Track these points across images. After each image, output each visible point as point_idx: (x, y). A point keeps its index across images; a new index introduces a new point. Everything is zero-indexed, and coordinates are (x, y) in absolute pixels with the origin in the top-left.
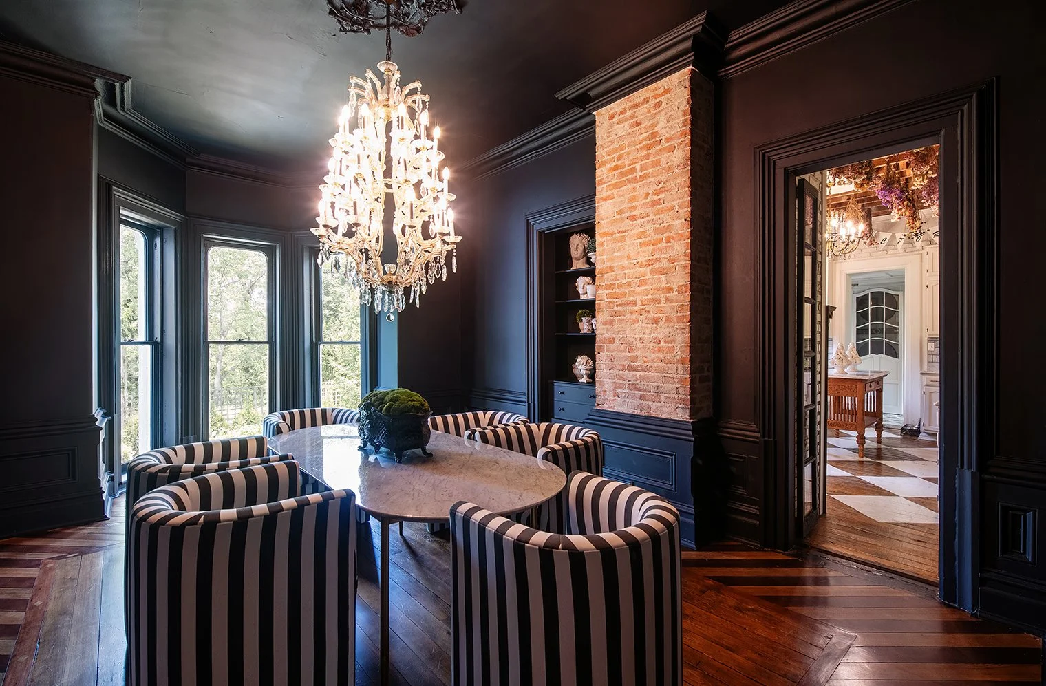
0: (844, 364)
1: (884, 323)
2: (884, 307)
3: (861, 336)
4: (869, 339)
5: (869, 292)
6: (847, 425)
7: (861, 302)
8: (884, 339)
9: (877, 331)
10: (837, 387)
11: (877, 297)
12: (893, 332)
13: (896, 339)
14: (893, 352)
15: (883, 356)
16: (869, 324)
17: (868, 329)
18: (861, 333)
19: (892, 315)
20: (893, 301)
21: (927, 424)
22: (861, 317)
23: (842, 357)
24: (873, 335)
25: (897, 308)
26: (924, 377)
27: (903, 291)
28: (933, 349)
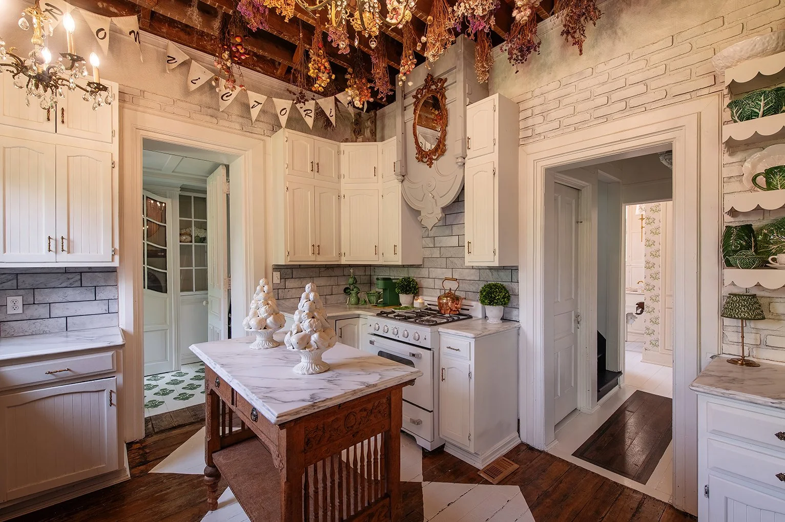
1: (146, 241)
2: (145, 217)
8: (146, 266)
12: (156, 255)
19: (156, 231)
25: (162, 220)
28: (278, 282)
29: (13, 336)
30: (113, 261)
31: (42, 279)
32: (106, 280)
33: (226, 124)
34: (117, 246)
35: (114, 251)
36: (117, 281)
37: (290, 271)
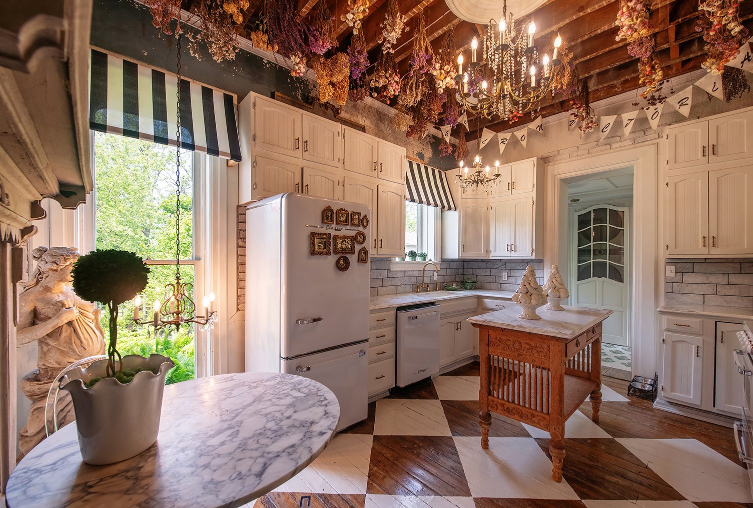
0: (533, 302)
1: (608, 243)
2: (608, 225)
3: (582, 258)
4: (592, 261)
5: (591, 209)
6: (533, 416)
7: (583, 221)
8: (608, 261)
9: (600, 252)
10: (517, 346)
11: (600, 214)
12: (617, 253)
13: (620, 260)
14: (617, 275)
15: (607, 280)
16: (592, 244)
17: (591, 250)
18: (583, 253)
19: (616, 234)
20: (617, 218)
21: (668, 388)
22: (584, 237)
23: (531, 291)
24: (595, 257)
25: (622, 225)
26: (665, 318)
27: (630, 205)
28: (673, 275)
29: (504, 290)
30: (532, 255)
31: (514, 265)
32: (538, 267)
33: (618, 145)
34: (534, 248)
35: (533, 250)
36: (543, 267)
37: (690, 265)
